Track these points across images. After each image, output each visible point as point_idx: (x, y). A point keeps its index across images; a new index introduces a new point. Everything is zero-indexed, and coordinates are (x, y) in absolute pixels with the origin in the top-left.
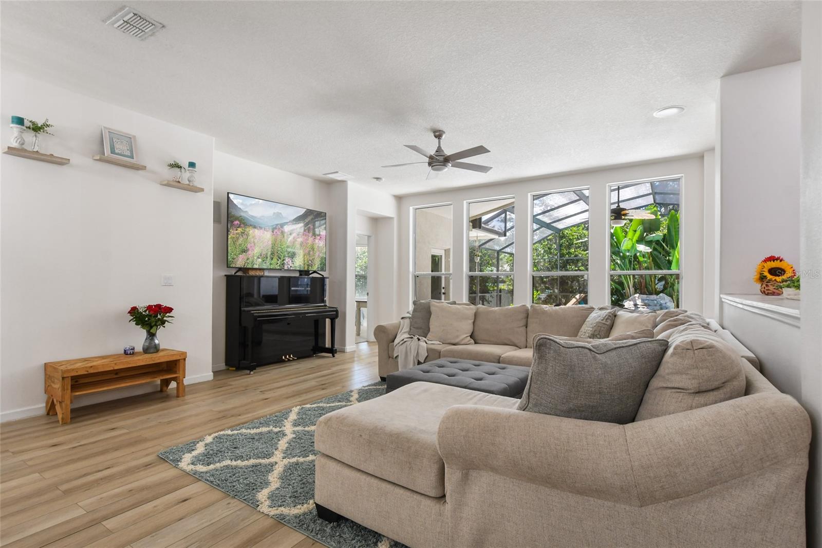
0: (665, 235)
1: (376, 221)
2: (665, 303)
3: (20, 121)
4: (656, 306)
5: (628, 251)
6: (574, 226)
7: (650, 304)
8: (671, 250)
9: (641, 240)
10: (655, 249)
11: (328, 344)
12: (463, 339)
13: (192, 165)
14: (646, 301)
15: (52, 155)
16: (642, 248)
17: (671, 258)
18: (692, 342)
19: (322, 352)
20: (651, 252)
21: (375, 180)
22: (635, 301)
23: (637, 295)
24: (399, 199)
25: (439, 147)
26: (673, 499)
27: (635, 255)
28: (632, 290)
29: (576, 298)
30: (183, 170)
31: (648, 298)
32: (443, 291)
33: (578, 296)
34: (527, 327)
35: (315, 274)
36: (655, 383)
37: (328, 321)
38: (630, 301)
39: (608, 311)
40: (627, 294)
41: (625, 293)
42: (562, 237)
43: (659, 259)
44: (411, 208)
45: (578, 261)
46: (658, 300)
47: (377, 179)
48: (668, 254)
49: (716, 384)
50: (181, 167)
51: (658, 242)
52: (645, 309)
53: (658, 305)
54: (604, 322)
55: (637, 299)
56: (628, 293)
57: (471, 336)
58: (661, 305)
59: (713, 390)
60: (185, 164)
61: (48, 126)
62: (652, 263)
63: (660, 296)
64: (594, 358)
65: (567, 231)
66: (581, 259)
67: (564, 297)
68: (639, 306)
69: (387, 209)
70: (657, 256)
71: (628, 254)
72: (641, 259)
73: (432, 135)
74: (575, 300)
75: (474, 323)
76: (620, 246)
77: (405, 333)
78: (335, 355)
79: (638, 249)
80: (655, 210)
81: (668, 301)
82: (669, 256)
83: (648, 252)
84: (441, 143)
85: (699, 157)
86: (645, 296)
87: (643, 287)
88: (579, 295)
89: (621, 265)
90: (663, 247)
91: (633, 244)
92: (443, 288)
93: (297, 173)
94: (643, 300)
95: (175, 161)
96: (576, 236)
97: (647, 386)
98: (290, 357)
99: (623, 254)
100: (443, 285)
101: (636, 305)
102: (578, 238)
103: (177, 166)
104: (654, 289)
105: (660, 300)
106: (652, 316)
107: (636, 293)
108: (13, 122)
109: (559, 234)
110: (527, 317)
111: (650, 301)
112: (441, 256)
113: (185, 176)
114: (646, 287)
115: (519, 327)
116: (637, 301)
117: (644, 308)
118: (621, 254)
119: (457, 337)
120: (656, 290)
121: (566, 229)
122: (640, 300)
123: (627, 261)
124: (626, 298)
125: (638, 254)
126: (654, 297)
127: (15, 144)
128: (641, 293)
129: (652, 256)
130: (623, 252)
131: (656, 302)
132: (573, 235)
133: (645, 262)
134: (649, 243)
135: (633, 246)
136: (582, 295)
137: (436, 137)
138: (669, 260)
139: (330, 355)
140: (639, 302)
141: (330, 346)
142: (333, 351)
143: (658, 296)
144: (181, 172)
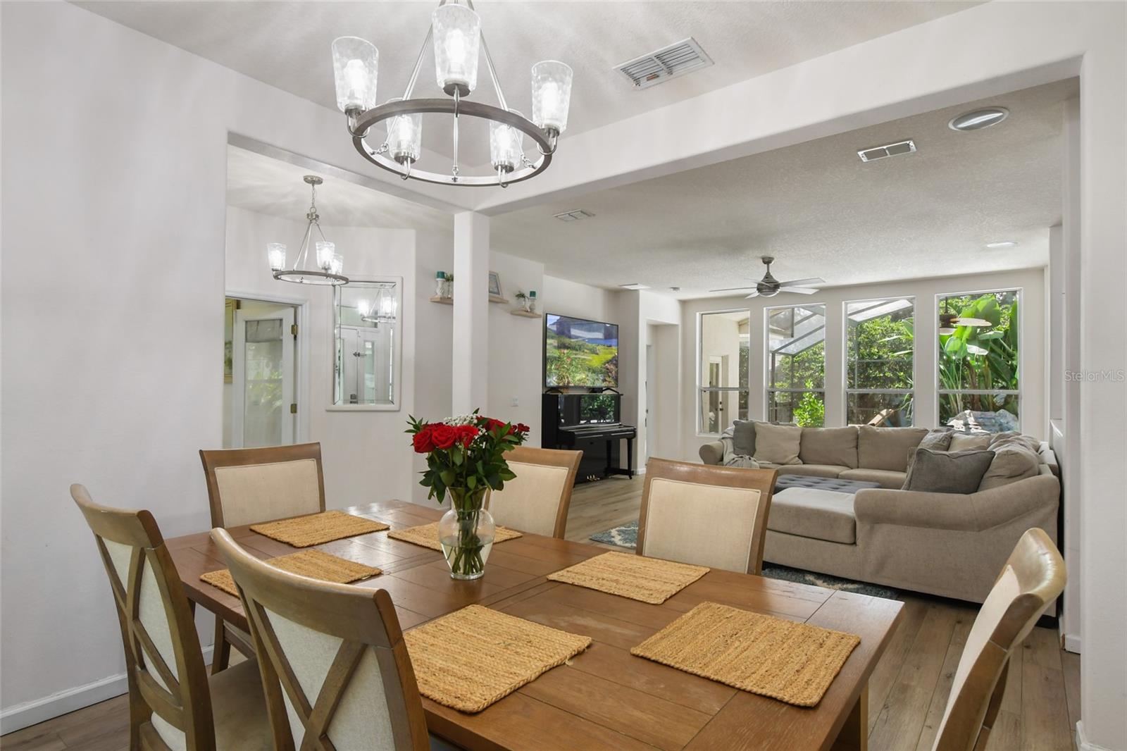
0: (1006, 332)
1: (656, 328)
2: (1007, 423)
4: (994, 425)
5: (955, 353)
6: (877, 317)
7: (986, 424)
8: (1015, 352)
9: (973, 339)
10: (992, 351)
11: (624, 465)
12: (790, 460)
13: (533, 294)
14: (981, 420)
16: (975, 350)
17: (1014, 363)
18: (1007, 451)
19: (616, 474)
20: (986, 355)
21: (672, 289)
22: (966, 419)
23: (967, 412)
24: (684, 303)
25: (768, 274)
26: (995, 525)
27: (964, 359)
28: (960, 404)
29: (882, 415)
31: (983, 416)
32: (720, 406)
33: (884, 412)
34: (857, 448)
35: (609, 391)
36: (987, 475)
37: (624, 442)
38: (958, 419)
39: (945, 433)
40: (953, 411)
41: (950, 408)
42: (861, 332)
43: (999, 363)
44: (698, 314)
45: (883, 364)
46: (996, 418)
47: (675, 289)
48: (1011, 356)
49: (1019, 472)
50: (526, 297)
51: (995, 341)
52: (980, 430)
53: (997, 424)
54: (941, 443)
55: (967, 416)
56: (954, 408)
57: (799, 457)
58: (1001, 425)
59: (1018, 476)
60: (528, 294)
62: (989, 369)
64: (951, 461)
65: (866, 324)
66: (888, 363)
67: (862, 413)
68: (970, 426)
69: (671, 316)
70: (996, 360)
71: (954, 358)
72: (974, 363)
73: (761, 260)
74: (881, 417)
75: (800, 444)
76: (944, 346)
77: (730, 452)
78: (632, 477)
79: (969, 351)
80: (993, 300)
81: (1010, 419)
82: (1013, 360)
83: (983, 356)
84: (770, 268)
85: (1041, 270)
86: (978, 413)
87: (975, 403)
88: (885, 410)
89: (944, 371)
90: (1004, 347)
91: (962, 344)
92: (721, 403)
93: (593, 286)
94: (976, 418)
95: (519, 292)
96: (880, 331)
97: (983, 476)
99: (949, 357)
100: (720, 400)
101: (966, 424)
102: (883, 333)
103: (521, 296)
104: (991, 404)
105: (999, 418)
106: (986, 438)
107: (965, 408)
109: (857, 328)
110: (858, 438)
111: (986, 420)
112: (717, 365)
113: (527, 304)
114: (980, 401)
115: (850, 448)
116: (969, 420)
117: (977, 429)
118: (945, 357)
119: (786, 457)
120: (994, 404)
121: (866, 321)
122: (972, 418)
123: (953, 366)
124: (951, 415)
125: (969, 358)
126: (991, 414)
128: (973, 409)
129: (989, 360)
130: (948, 354)
131: (993, 421)
132: (875, 330)
133: (979, 367)
134: (983, 344)
135: (961, 347)
136: (891, 410)
137: (765, 263)
138: (1012, 365)
139: (627, 477)
140: (971, 421)
141: (626, 467)
142: (630, 473)
143: (997, 413)
144: (525, 301)
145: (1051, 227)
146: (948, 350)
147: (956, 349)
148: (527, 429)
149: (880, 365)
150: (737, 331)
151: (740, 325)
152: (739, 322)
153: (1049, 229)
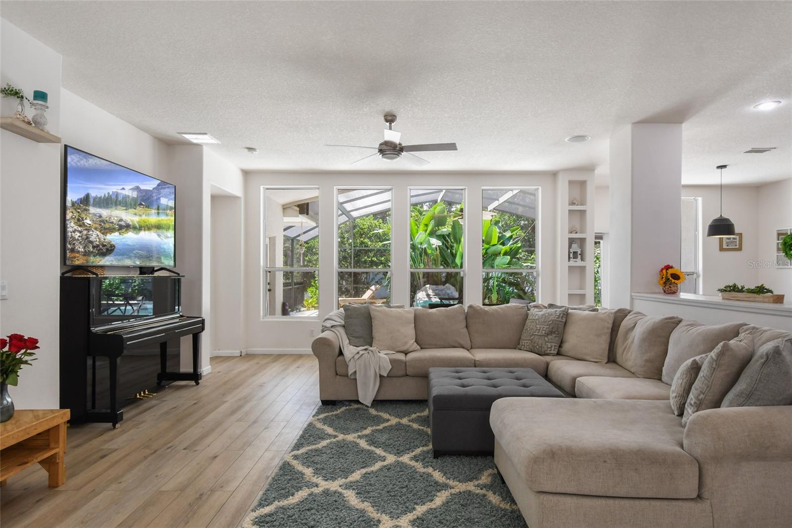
2: (452, 293)
5: (420, 244)
7: (440, 294)
9: (432, 234)
10: (445, 242)
13: (40, 96)
14: (437, 291)
16: (434, 241)
17: (455, 252)
19: (176, 381)
20: (439, 246)
21: (247, 150)
22: (427, 291)
23: (428, 286)
27: (425, 248)
28: (422, 280)
29: (372, 290)
30: (25, 101)
31: (437, 289)
38: (422, 292)
40: (419, 285)
41: (416, 283)
47: (250, 149)
50: (22, 97)
55: (428, 289)
56: (419, 283)
57: (417, 343)
62: (441, 255)
63: (446, 287)
66: (374, 250)
68: (431, 296)
70: (445, 249)
71: (419, 247)
72: (430, 252)
74: (372, 292)
75: (415, 327)
76: (414, 239)
78: (199, 382)
79: (430, 242)
81: (453, 291)
82: (454, 250)
86: (435, 287)
87: (432, 279)
88: (375, 287)
89: (413, 256)
90: (450, 240)
91: (426, 237)
94: (433, 290)
96: (367, 226)
98: (144, 393)
99: (417, 246)
101: (428, 295)
102: (369, 228)
104: (440, 280)
105: (447, 290)
107: (426, 283)
111: (440, 291)
113: (28, 112)
115: (461, 328)
116: (429, 291)
117: (435, 298)
118: (414, 246)
120: (442, 280)
123: (419, 254)
125: (429, 248)
126: (441, 287)
128: (431, 284)
129: (441, 249)
130: (416, 244)
131: (444, 292)
132: (364, 225)
133: (433, 254)
134: (439, 237)
135: (426, 239)
136: (378, 286)
139: (193, 383)
140: (430, 292)
141: (190, 370)
142: (195, 376)
143: (445, 286)
144: (22, 105)
145: (633, 123)
146: (417, 241)
147: (422, 241)
148: (32, 344)
149: (367, 252)
150: (282, 215)
151: (284, 209)
152: (283, 206)
153: (630, 125)
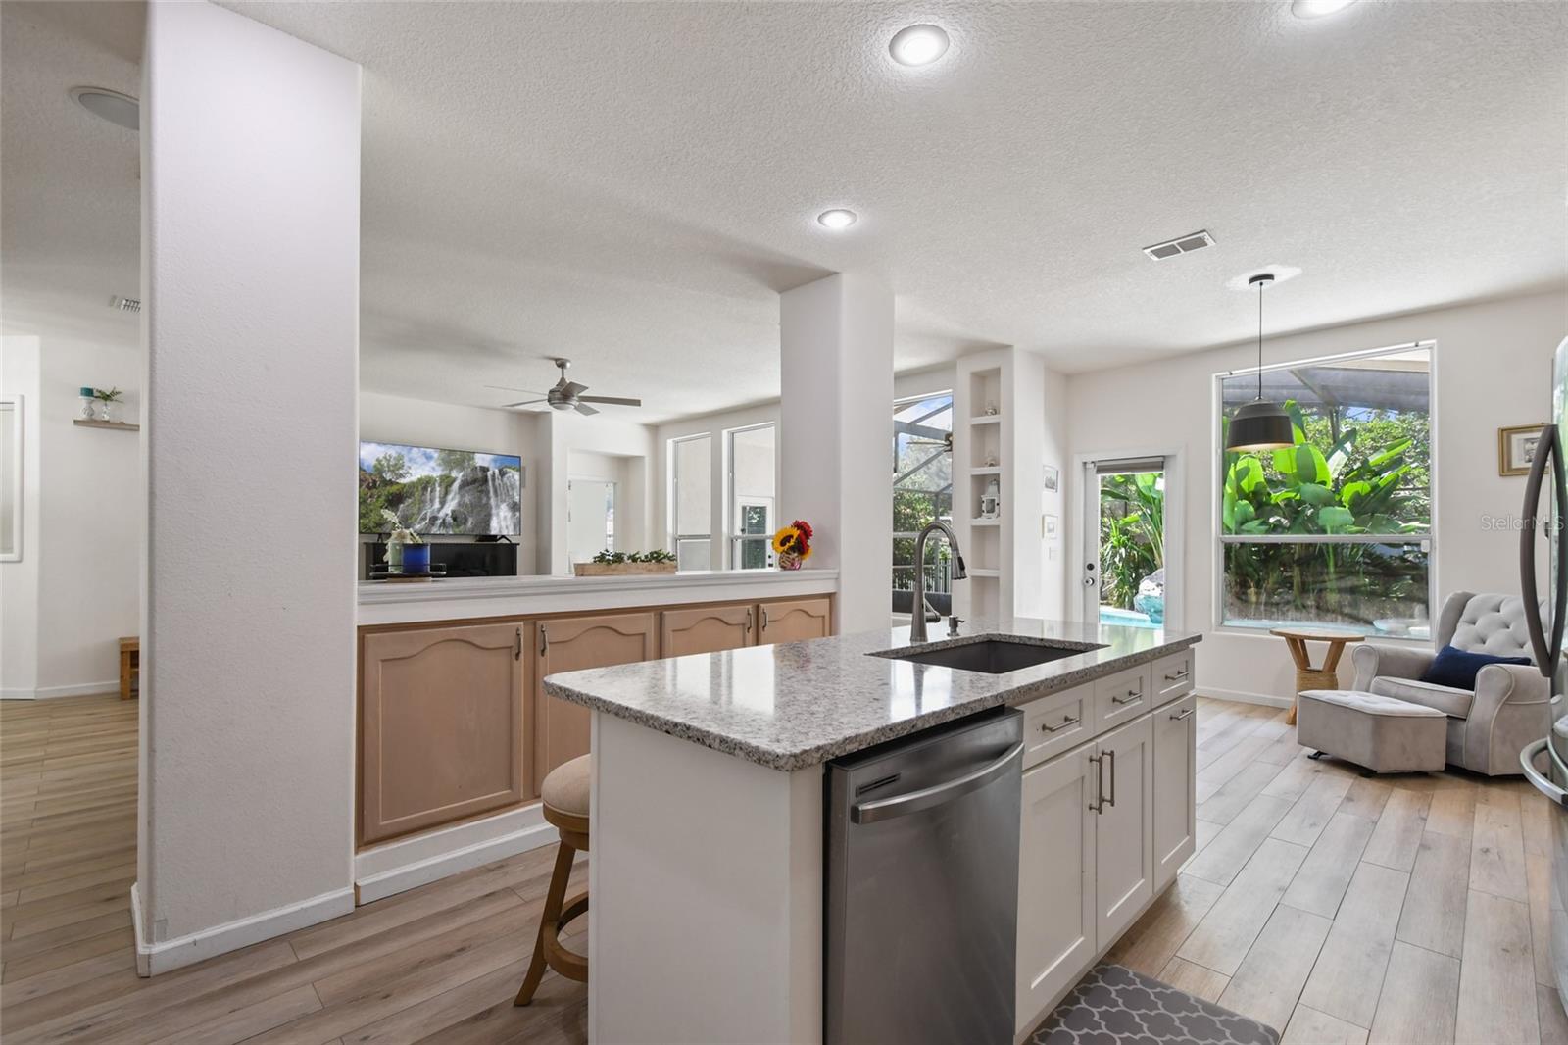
3: (88, 392)
15: (122, 423)
61: (117, 393)
69: (634, 444)
108: (82, 394)
127: (83, 416)
